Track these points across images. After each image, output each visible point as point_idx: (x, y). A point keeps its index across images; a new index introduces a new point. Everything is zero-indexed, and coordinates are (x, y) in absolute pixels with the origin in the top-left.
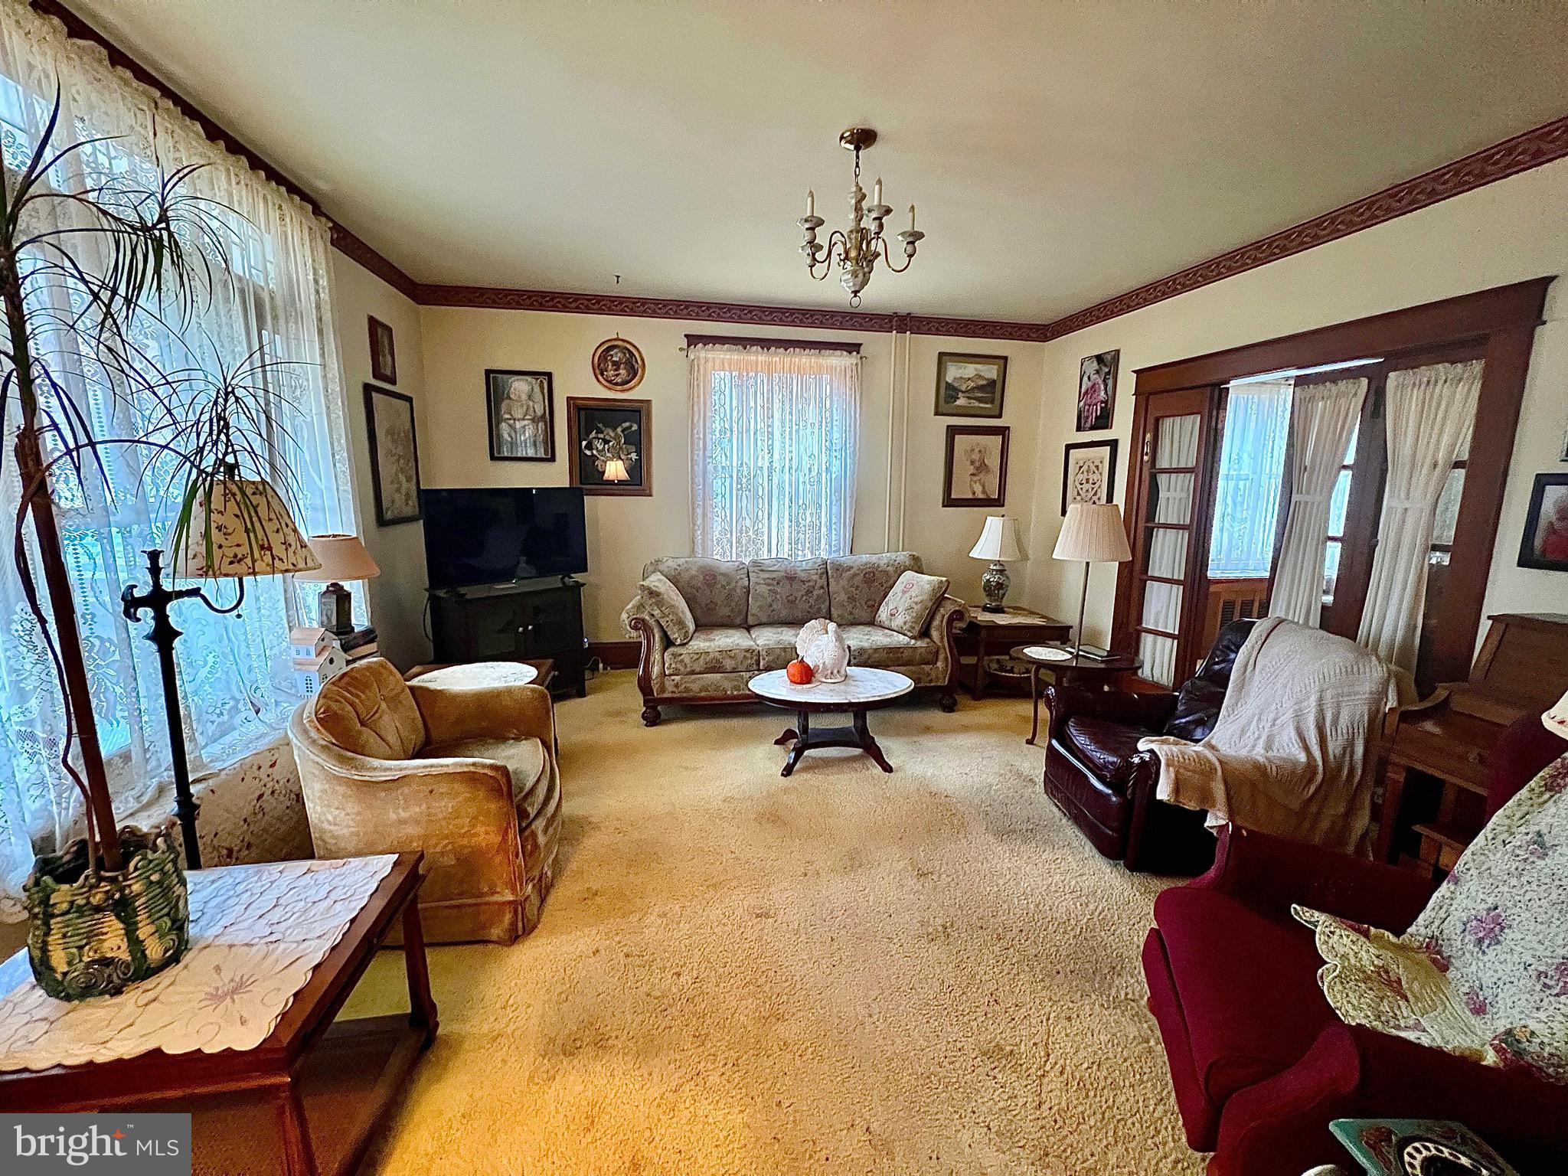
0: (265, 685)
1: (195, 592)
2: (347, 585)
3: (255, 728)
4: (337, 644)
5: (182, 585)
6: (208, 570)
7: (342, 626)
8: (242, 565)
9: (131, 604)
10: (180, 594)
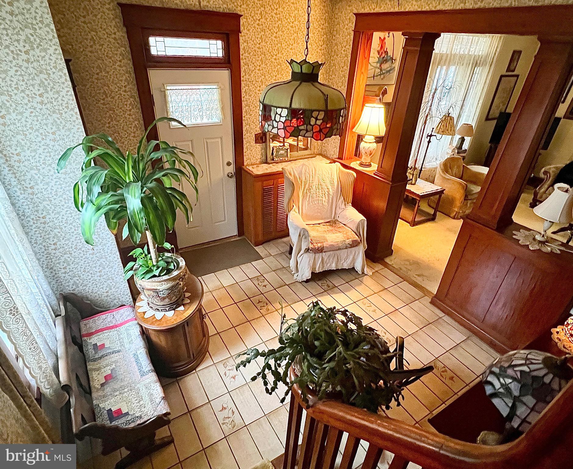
0: (439, 156)
1: (435, 136)
2: (465, 138)
3: (435, 163)
4: (456, 151)
5: (435, 134)
6: (438, 133)
7: (460, 147)
8: (443, 133)
9: (428, 136)
10: (433, 135)
